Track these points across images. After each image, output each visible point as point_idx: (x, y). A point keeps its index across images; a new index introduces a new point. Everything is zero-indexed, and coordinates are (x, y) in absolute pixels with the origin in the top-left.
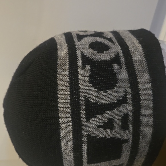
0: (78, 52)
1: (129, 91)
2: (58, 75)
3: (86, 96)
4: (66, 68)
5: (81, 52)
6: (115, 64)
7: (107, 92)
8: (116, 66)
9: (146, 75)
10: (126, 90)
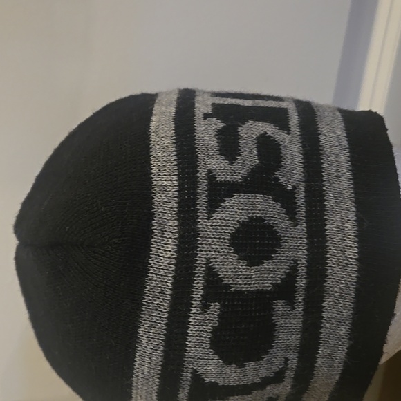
0: (201, 261)
1: (294, 362)
2: (143, 316)
3: (195, 371)
4: (165, 302)
5: (208, 260)
6: (278, 301)
7: (244, 366)
8: (280, 305)
9: (344, 331)
10: (287, 359)
